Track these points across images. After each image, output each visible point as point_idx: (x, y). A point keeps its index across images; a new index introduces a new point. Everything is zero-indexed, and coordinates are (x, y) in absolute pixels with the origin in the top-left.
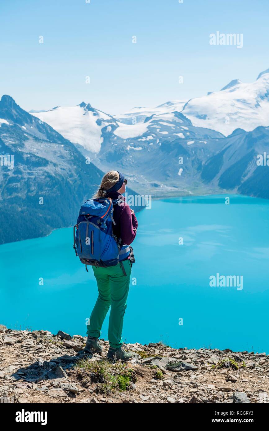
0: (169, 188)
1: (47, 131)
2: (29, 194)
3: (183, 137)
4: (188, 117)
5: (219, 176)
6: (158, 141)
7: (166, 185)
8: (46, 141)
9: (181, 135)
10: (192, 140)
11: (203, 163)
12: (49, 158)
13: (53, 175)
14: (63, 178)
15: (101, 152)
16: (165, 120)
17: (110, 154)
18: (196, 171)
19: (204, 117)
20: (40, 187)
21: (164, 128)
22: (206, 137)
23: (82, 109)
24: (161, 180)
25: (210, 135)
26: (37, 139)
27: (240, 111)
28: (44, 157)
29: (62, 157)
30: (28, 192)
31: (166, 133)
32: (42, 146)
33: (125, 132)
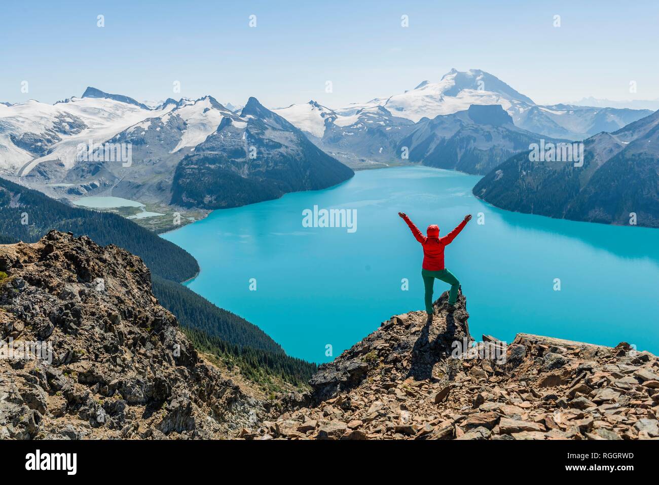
0: (372, 162)
1: (282, 124)
2: (268, 168)
3: (384, 125)
4: (389, 110)
6: (365, 128)
7: (370, 160)
8: (281, 130)
9: (382, 123)
10: (390, 126)
11: (398, 143)
12: (282, 142)
13: (285, 154)
14: (292, 156)
15: (324, 137)
16: (371, 112)
17: (330, 138)
18: (392, 150)
19: (401, 109)
20: (276, 164)
21: (370, 118)
22: (401, 124)
23: (311, 105)
24: (367, 157)
25: (405, 123)
26: (274, 129)
27: (428, 104)
28: (279, 141)
29: (292, 141)
30: (267, 167)
31: (371, 122)
32: (277, 133)
33: (342, 121)
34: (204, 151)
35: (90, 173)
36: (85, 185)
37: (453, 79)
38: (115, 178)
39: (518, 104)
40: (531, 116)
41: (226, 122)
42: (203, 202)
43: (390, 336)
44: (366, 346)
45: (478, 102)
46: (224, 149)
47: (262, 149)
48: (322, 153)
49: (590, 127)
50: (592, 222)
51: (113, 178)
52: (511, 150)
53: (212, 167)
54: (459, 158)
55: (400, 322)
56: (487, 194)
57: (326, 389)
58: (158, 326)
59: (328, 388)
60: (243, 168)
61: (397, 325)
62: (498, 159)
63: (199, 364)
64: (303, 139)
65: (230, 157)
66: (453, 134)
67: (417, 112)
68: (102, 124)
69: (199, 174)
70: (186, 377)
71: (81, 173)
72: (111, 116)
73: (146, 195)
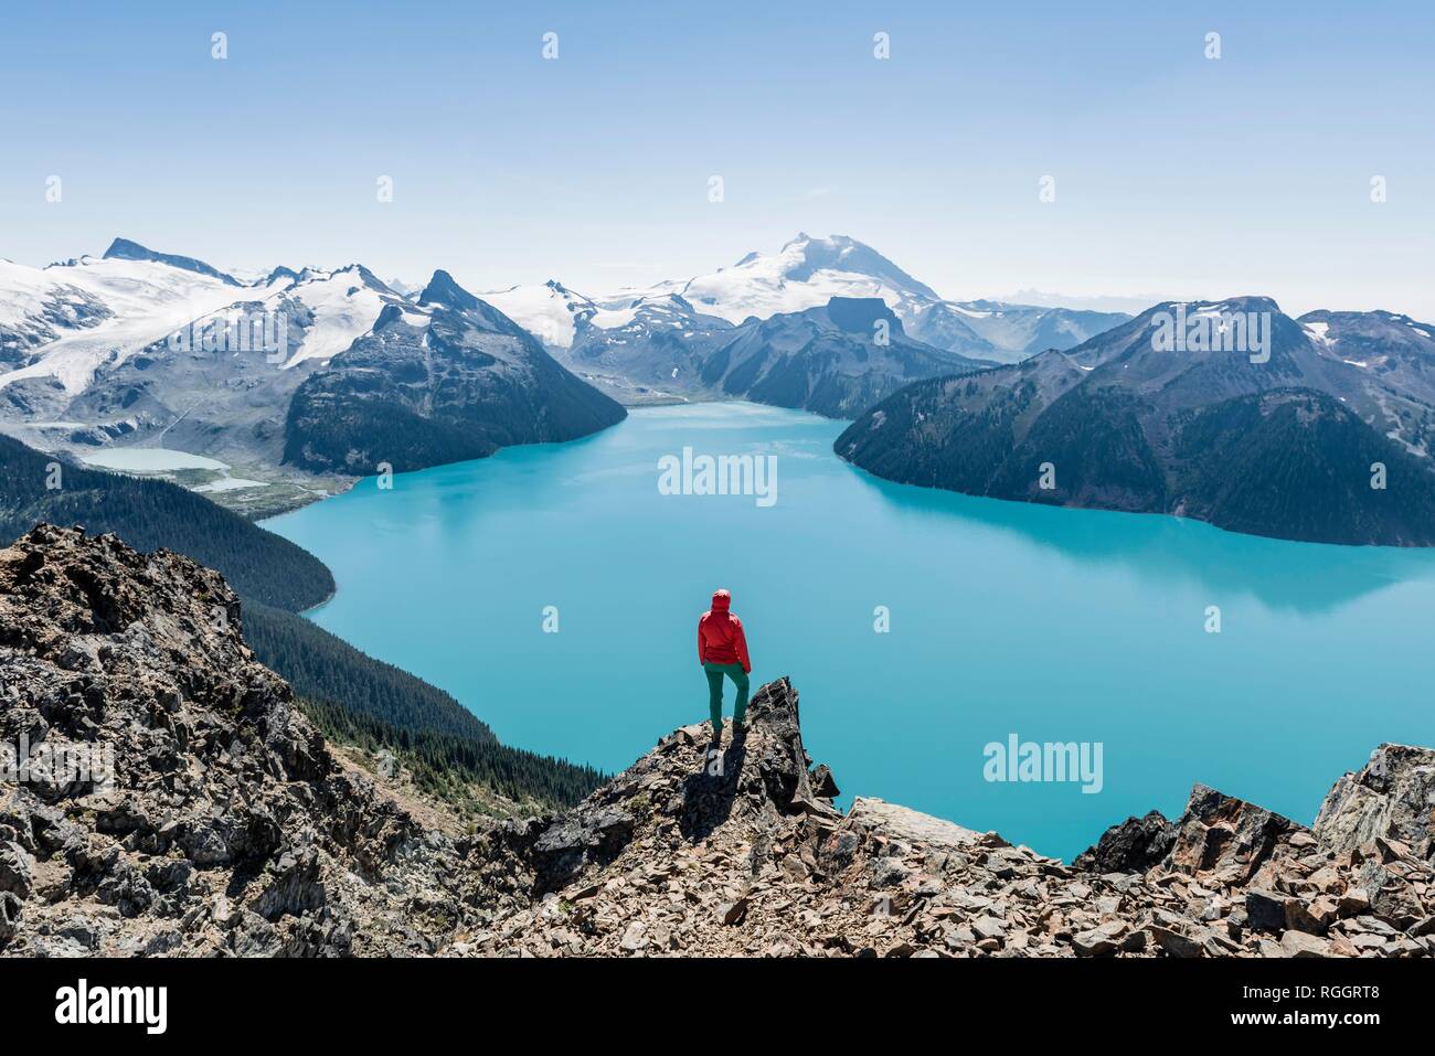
1: (496, 320)
2: (469, 401)
3: (681, 327)
4: (689, 301)
5: (724, 377)
6: (648, 332)
7: (656, 390)
8: (494, 332)
9: (677, 324)
10: (692, 331)
11: (704, 361)
12: (496, 354)
13: (501, 376)
14: (514, 381)
15: (573, 347)
16: (658, 304)
17: (585, 349)
18: (695, 372)
19: (710, 301)
20: (484, 393)
21: (656, 315)
22: (711, 327)
23: (549, 289)
24: (650, 384)
25: (718, 325)
26: (481, 329)
27: (758, 293)
28: (490, 353)
30: (469, 398)
31: (659, 321)
32: (488, 338)
33: (605, 320)
34: (347, 366)
35: (118, 402)
36: (109, 425)
37: (801, 251)
38: (169, 413)
39: (911, 298)
40: (934, 319)
41: (390, 315)
42: (344, 463)
43: (671, 767)
44: (632, 783)
45: (845, 292)
46: (387, 364)
47: (458, 366)
48: (569, 376)
49: (1030, 341)
50: (1033, 502)
51: (165, 413)
52: (900, 378)
53: (363, 396)
54: (811, 390)
55: (689, 741)
56: (858, 453)
57: (563, 859)
58: (253, 706)
59: (567, 857)
60: (421, 401)
61: (683, 745)
62: (878, 391)
63: (333, 776)
64: (533, 348)
65: (396, 379)
66: (801, 348)
67: (739, 307)
68: (145, 311)
69: (337, 408)
70: (307, 802)
71: (98, 405)
72: (163, 295)
73: (233, 448)
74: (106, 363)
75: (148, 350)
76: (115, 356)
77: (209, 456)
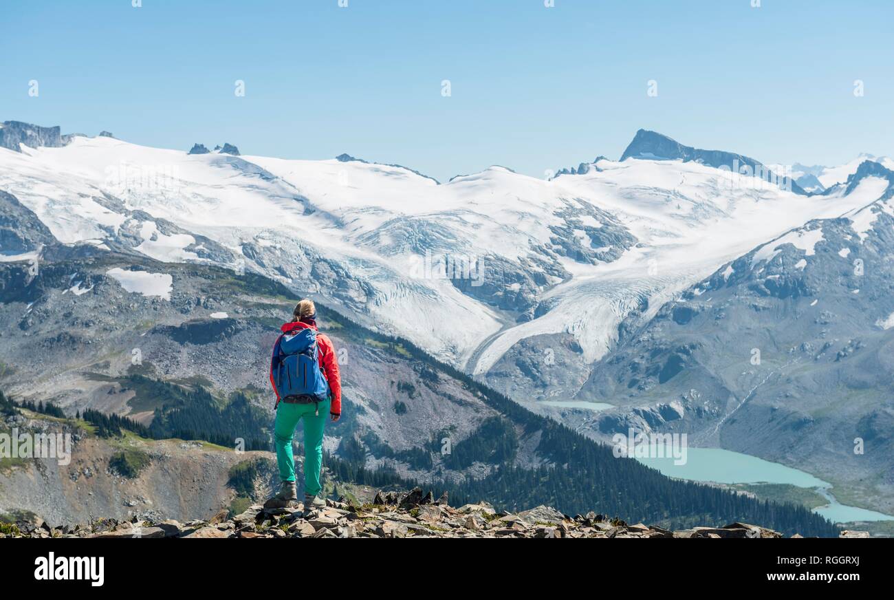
35: (654, 374)
36: (647, 409)
38: (726, 393)
51: (721, 393)
68: (676, 236)
71: (629, 375)
72: (700, 211)
73: (827, 453)
74: (632, 314)
75: (688, 295)
76: (644, 305)
77: (793, 465)
